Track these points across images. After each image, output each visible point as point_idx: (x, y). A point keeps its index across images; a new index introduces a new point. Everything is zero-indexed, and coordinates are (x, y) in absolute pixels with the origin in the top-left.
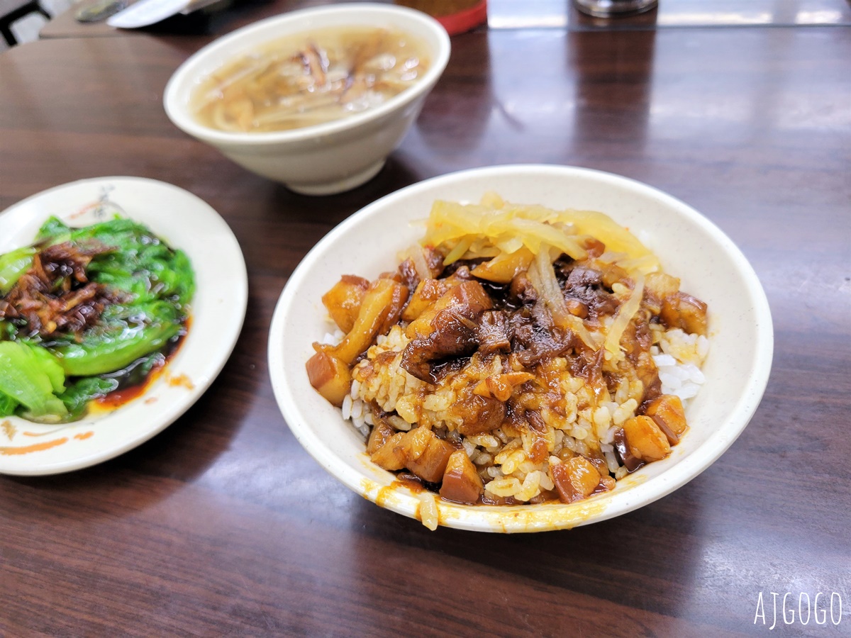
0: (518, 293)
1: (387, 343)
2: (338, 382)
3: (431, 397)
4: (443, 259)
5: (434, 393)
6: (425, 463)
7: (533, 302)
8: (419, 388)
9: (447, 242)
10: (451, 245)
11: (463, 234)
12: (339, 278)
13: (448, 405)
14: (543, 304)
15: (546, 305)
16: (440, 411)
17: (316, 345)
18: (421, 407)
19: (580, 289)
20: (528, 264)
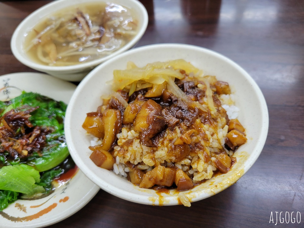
0: (167, 99)
1: (123, 136)
2: (109, 160)
3: (157, 152)
4: (128, 94)
5: (157, 150)
6: (165, 180)
7: (176, 101)
8: (150, 151)
9: (127, 87)
10: (129, 87)
11: (133, 82)
12: (86, 116)
13: (166, 153)
14: (181, 100)
15: (182, 100)
16: (163, 157)
17: (90, 148)
18: (154, 158)
19: (190, 90)
20: (166, 86)
